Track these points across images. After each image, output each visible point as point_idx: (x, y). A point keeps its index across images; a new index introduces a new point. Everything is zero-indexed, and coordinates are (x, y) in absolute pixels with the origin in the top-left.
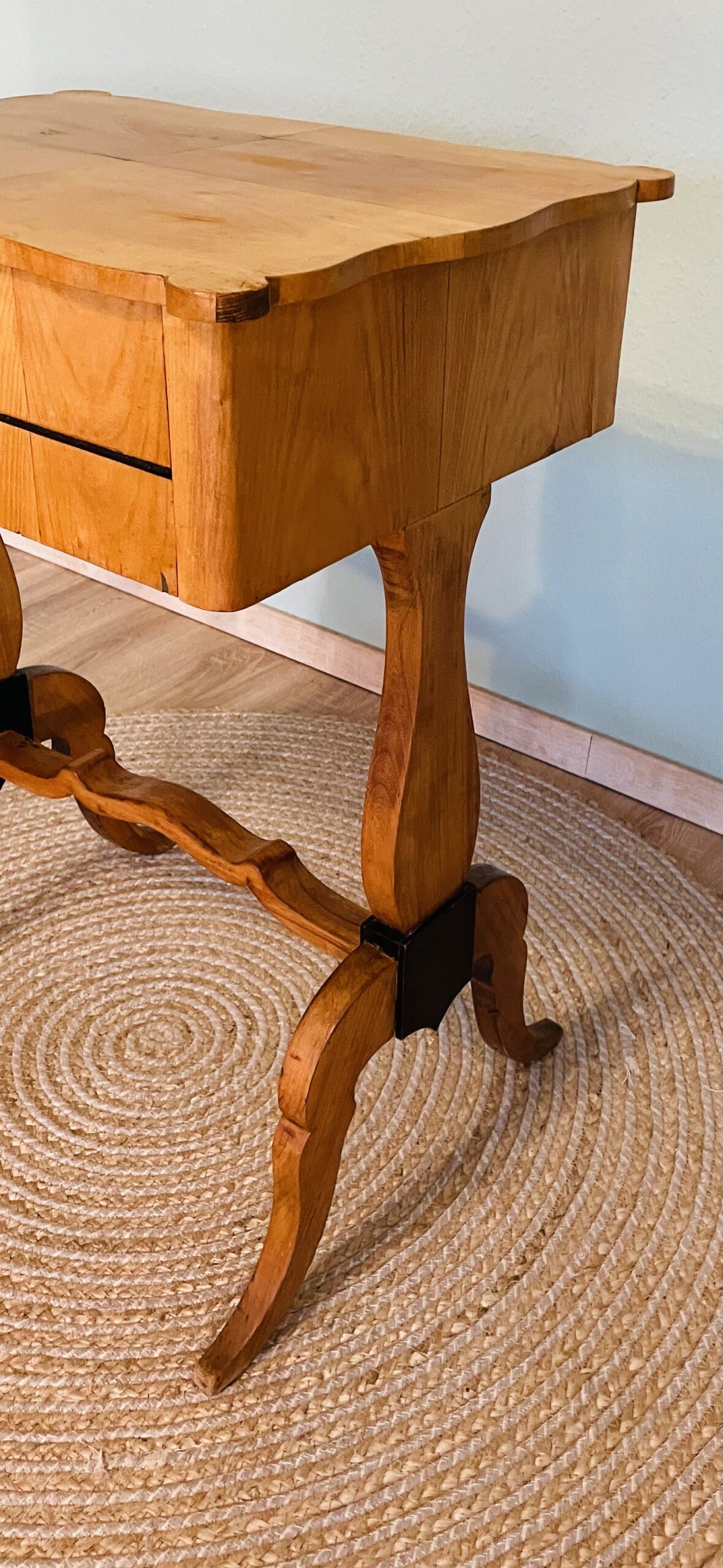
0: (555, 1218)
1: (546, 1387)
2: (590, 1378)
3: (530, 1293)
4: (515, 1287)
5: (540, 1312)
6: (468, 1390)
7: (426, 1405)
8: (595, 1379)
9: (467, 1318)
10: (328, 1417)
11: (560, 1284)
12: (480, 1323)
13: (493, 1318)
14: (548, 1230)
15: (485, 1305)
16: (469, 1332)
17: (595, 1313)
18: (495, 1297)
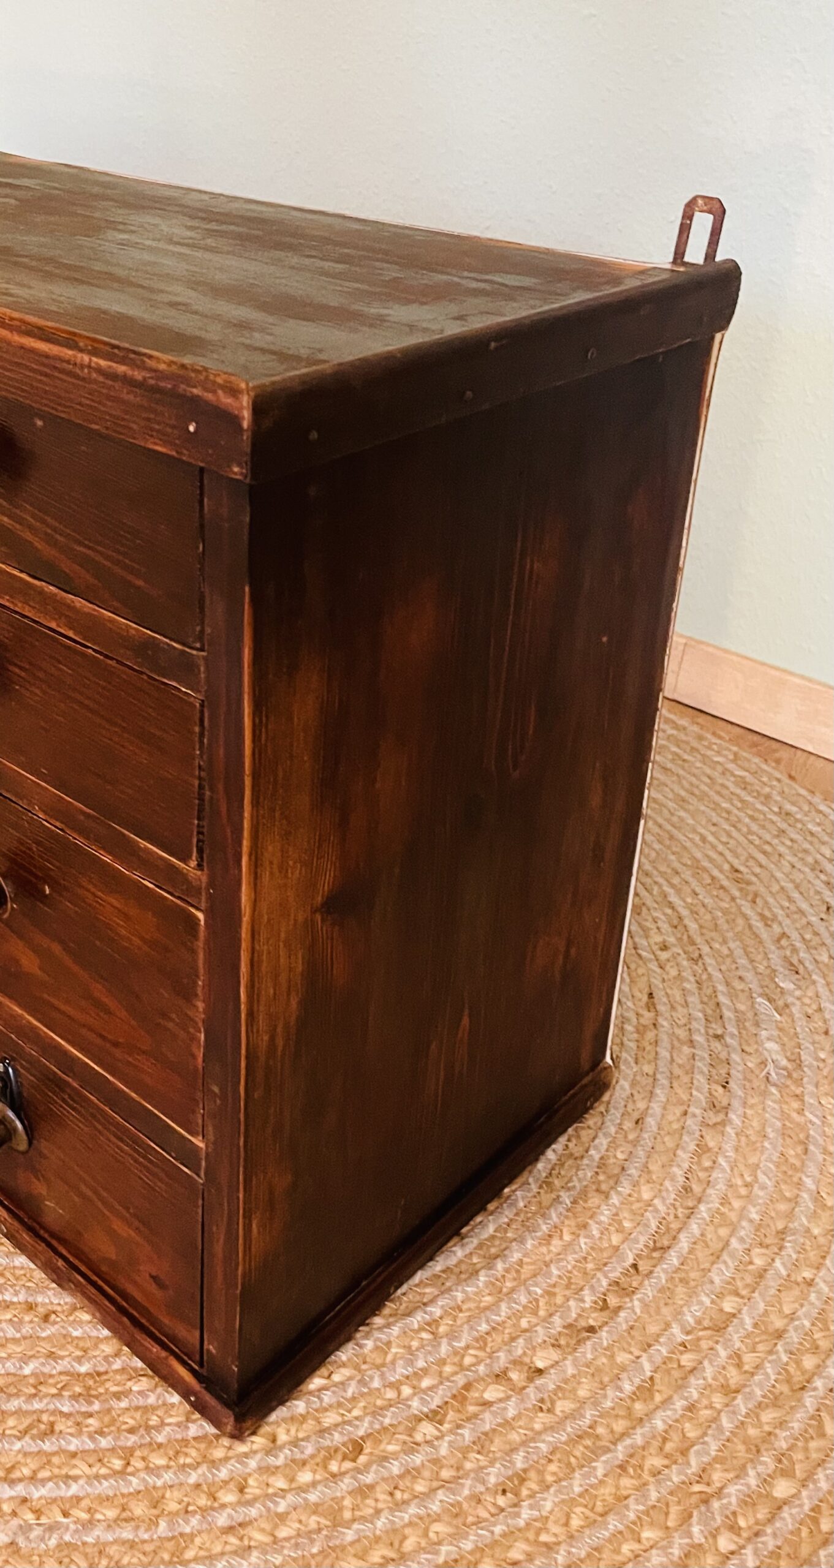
0: (655, 1249)
1: (634, 1508)
2: (706, 1502)
3: (612, 1357)
4: (589, 1343)
5: (628, 1387)
6: (504, 1492)
7: (435, 1507)
8: (716, 1504)
9: (510, 1379)
10: (276, 1504)
11: (662, 1350)
12: (531, 1390)
13: (552, 1387)
14: (643, 1266)
15: (540, 1365)
16: (512, 1403)
17: (718, 1400)
18: (554, 1355)
